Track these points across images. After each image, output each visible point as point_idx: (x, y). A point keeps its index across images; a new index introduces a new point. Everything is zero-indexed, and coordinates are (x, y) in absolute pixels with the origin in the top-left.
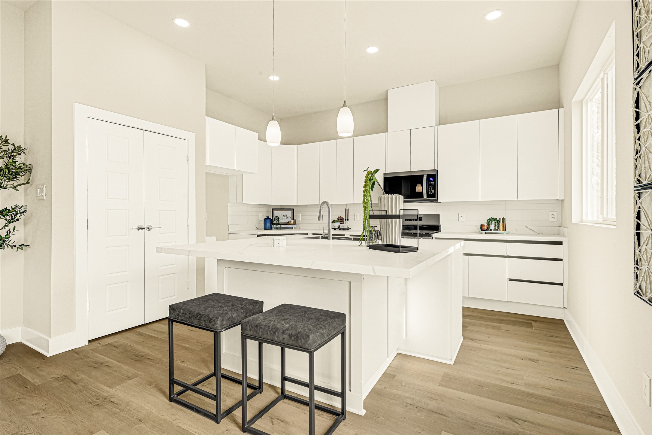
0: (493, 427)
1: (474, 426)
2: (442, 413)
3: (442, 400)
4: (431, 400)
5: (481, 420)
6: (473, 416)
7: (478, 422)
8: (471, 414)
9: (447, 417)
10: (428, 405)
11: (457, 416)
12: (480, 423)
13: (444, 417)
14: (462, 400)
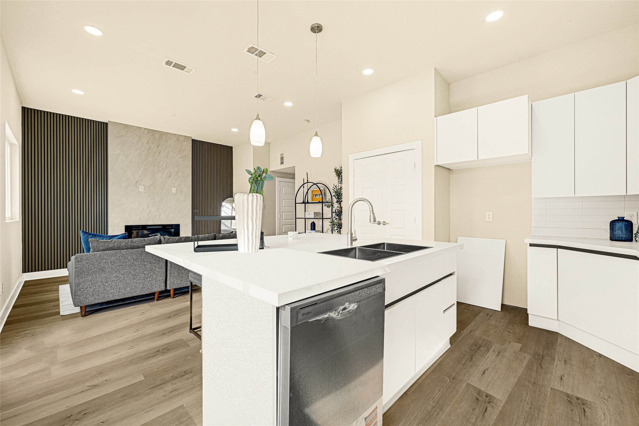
0: (106, 410)
1: (123, 398)
2: (156, 387)
3: (165, 396)
4: (174, 388)
5: (119, 407)
6: (128, 404)
7: (121, 403)
8: (132, 405)
9: (149, 389)
10: (172, 384)
11: (142, 394)
12: (120, 404)
13: (151, 386)
14: (148, 410)
